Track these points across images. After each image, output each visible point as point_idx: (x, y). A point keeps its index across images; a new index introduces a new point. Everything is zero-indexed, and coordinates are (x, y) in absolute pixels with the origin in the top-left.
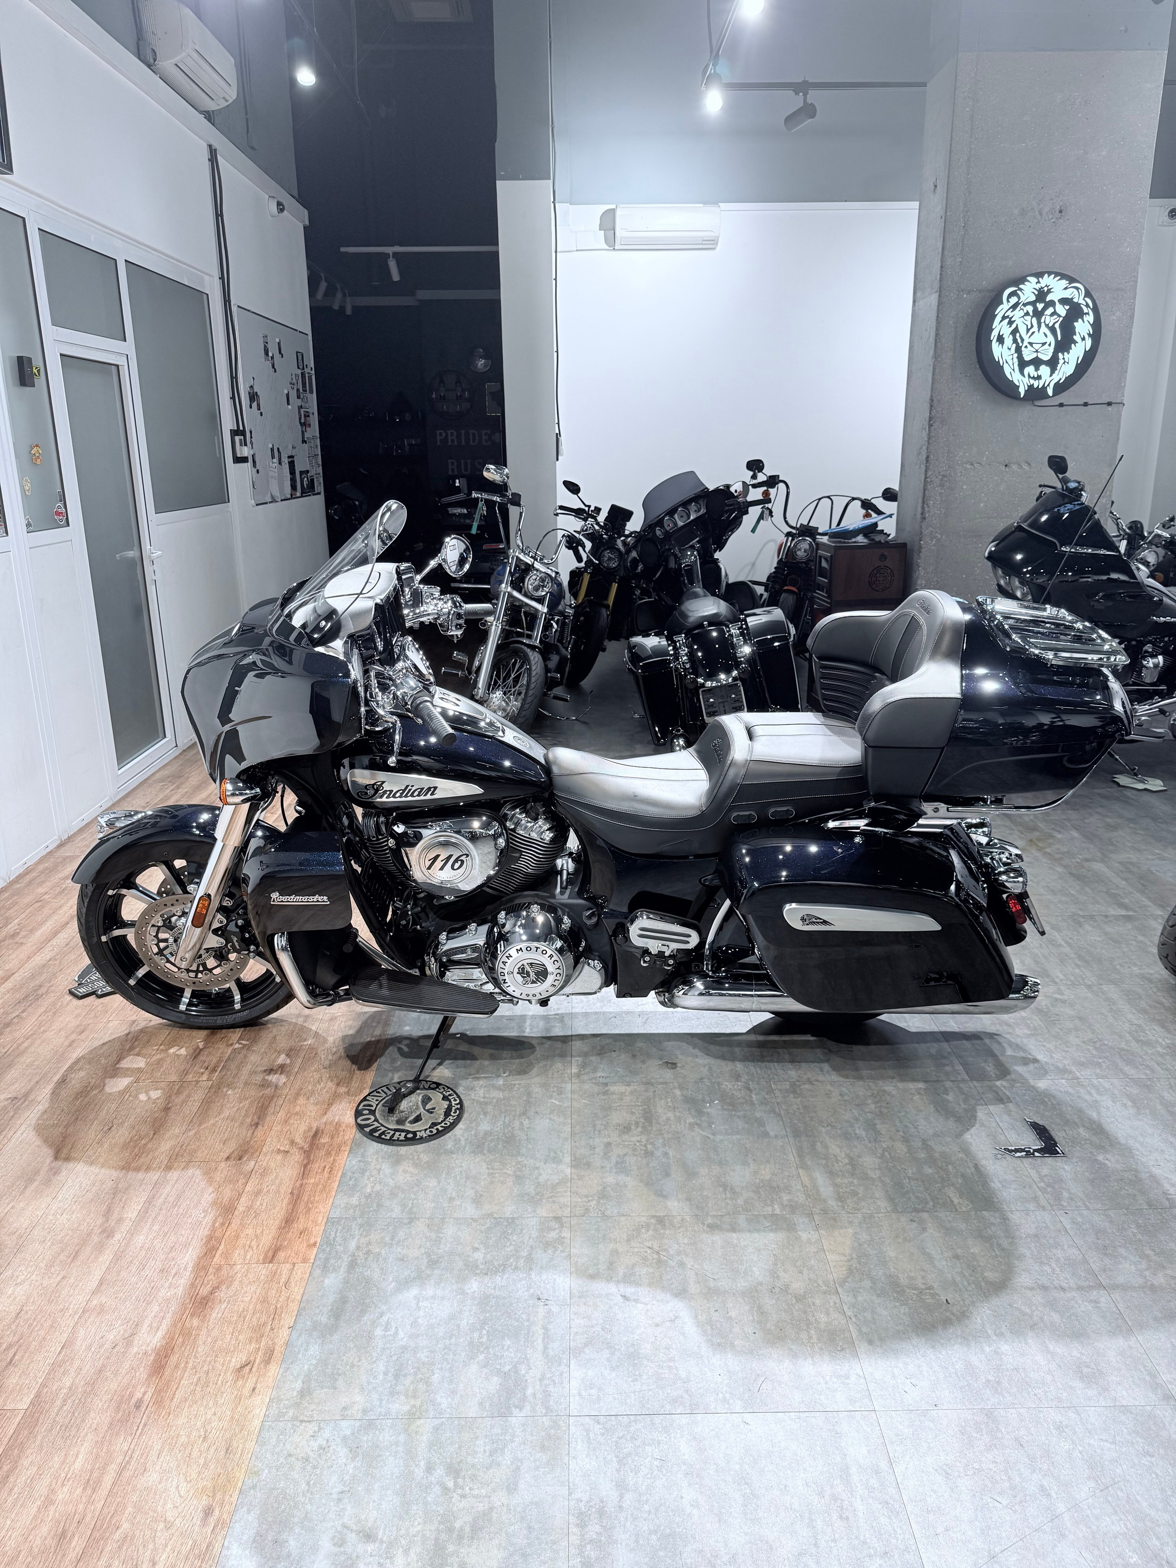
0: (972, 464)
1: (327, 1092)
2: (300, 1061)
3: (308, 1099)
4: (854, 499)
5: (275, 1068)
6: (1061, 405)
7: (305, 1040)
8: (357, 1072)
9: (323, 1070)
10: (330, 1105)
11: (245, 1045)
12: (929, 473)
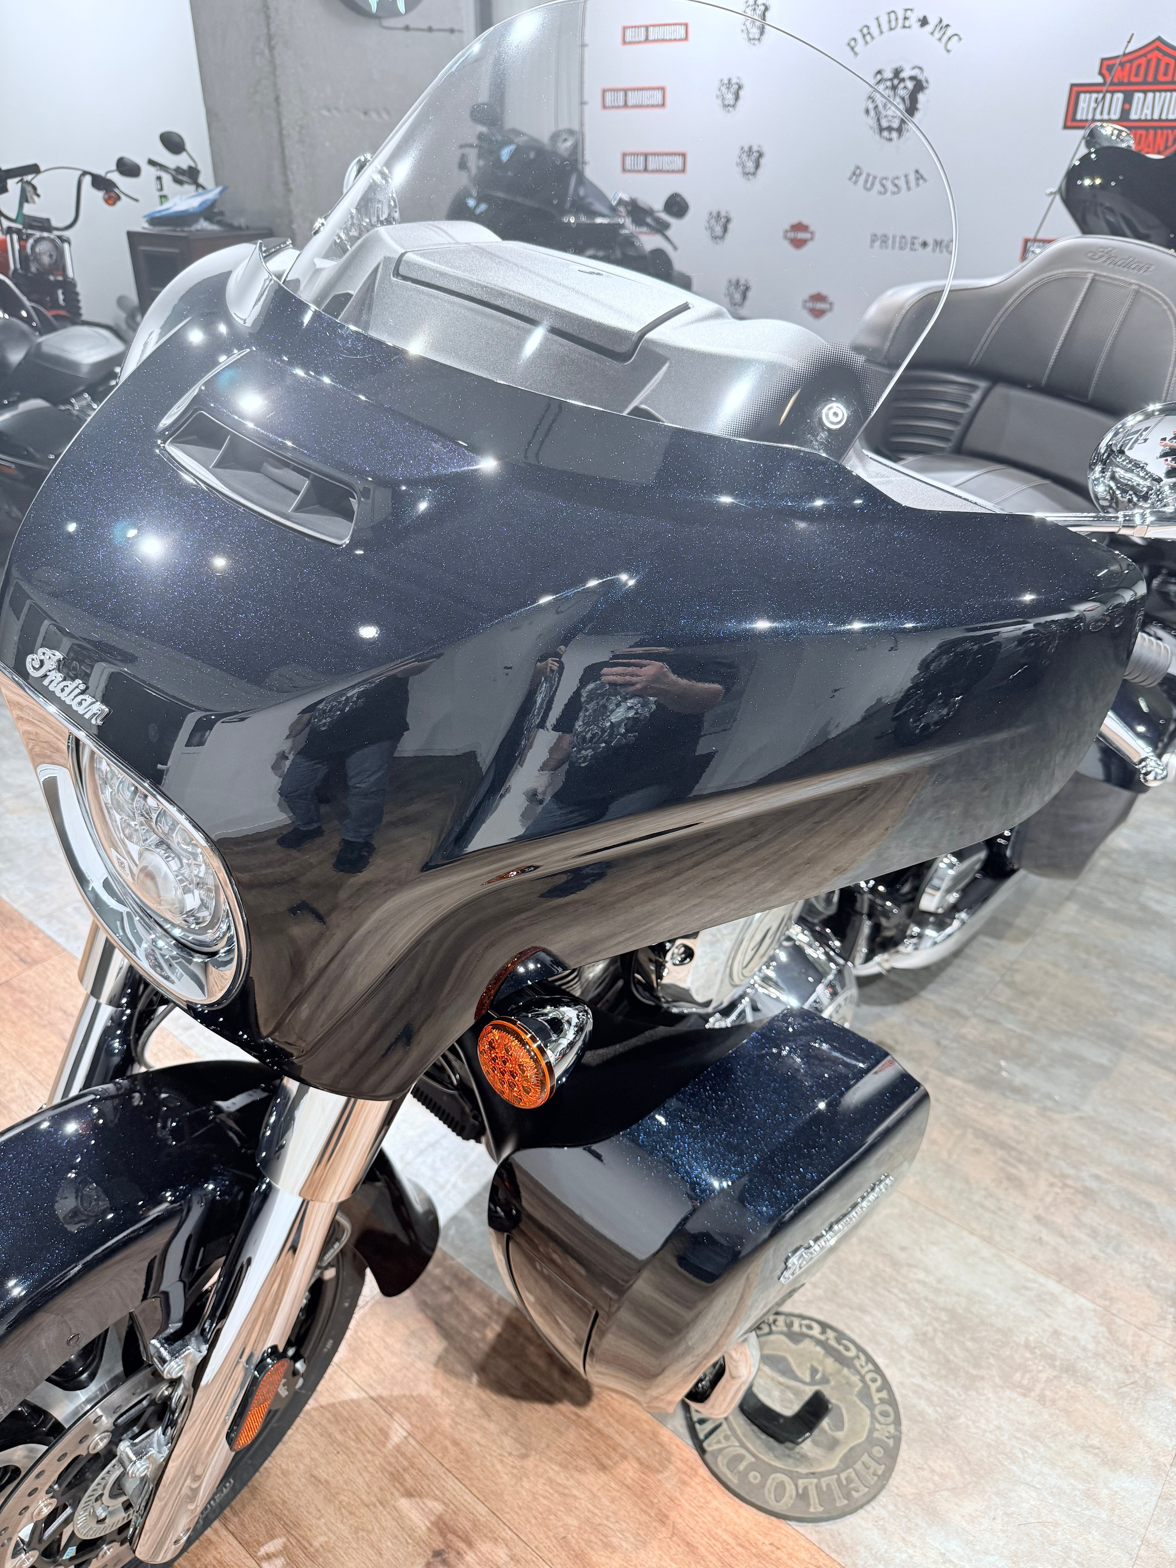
0: (329, 110)
1: (613, 1500)
2: (451, 1483)
3: (607, 1545)
4: (85, 173)
5: (438, 1544)
6: (407, 28)
7: (386, 1435)
8: (587, 1412)
9: (529, 1463)
10: (663, 1519)
11: (285, 1551)
12: (284, 122)
